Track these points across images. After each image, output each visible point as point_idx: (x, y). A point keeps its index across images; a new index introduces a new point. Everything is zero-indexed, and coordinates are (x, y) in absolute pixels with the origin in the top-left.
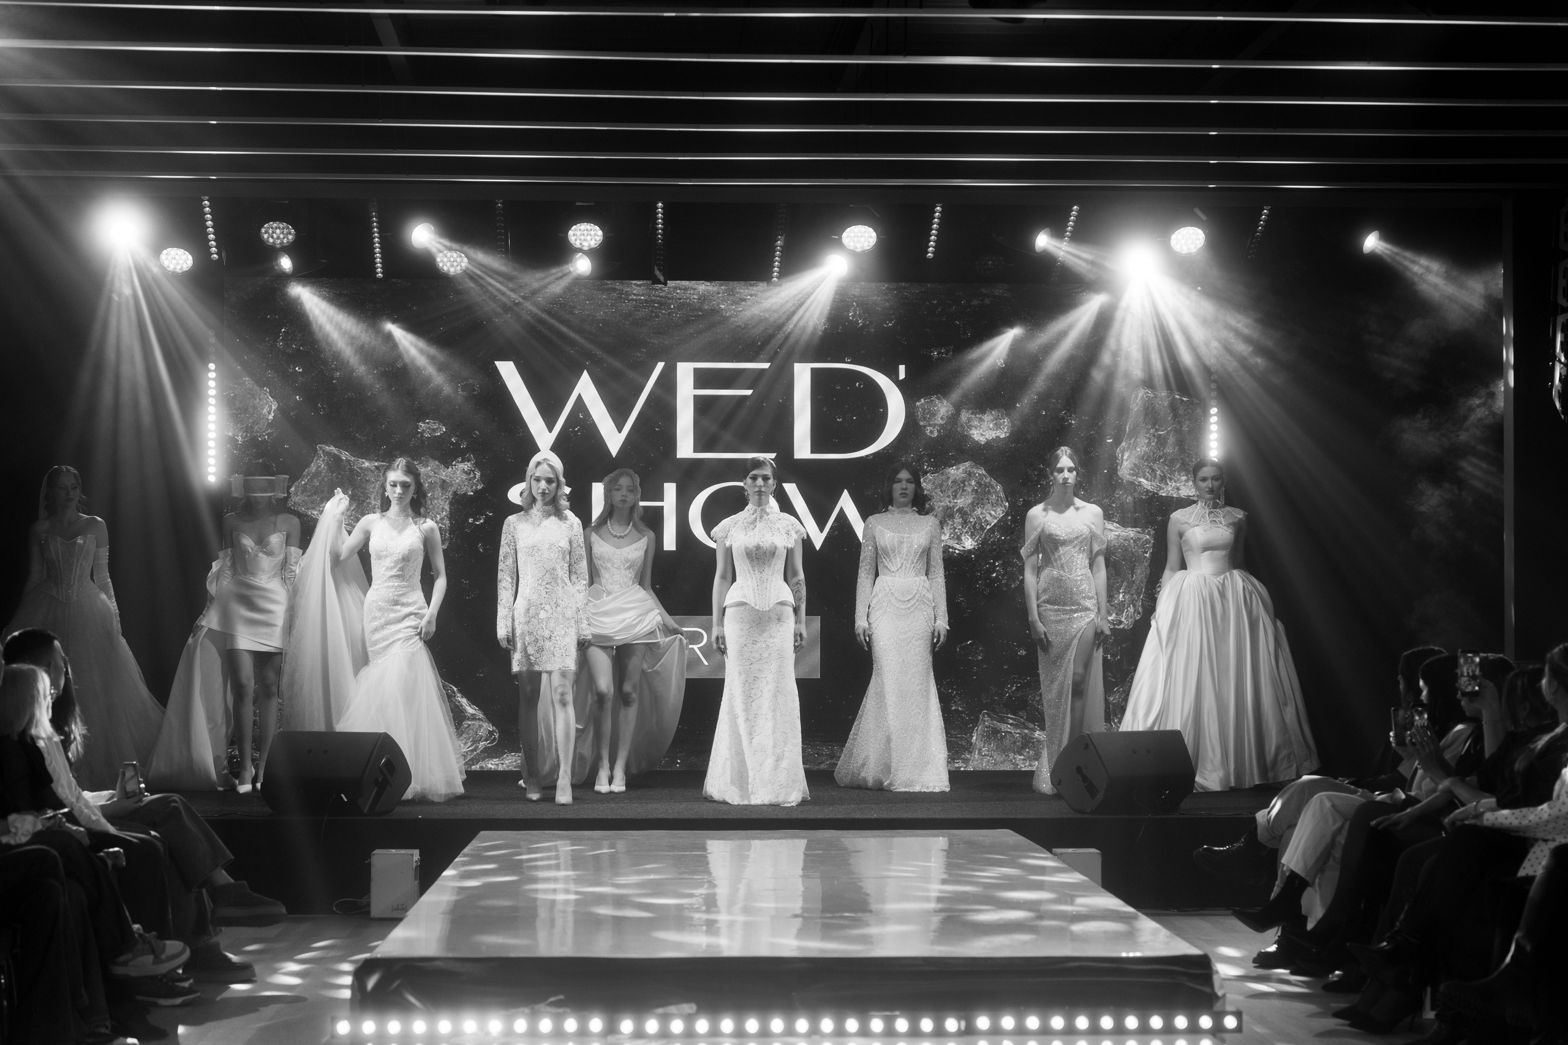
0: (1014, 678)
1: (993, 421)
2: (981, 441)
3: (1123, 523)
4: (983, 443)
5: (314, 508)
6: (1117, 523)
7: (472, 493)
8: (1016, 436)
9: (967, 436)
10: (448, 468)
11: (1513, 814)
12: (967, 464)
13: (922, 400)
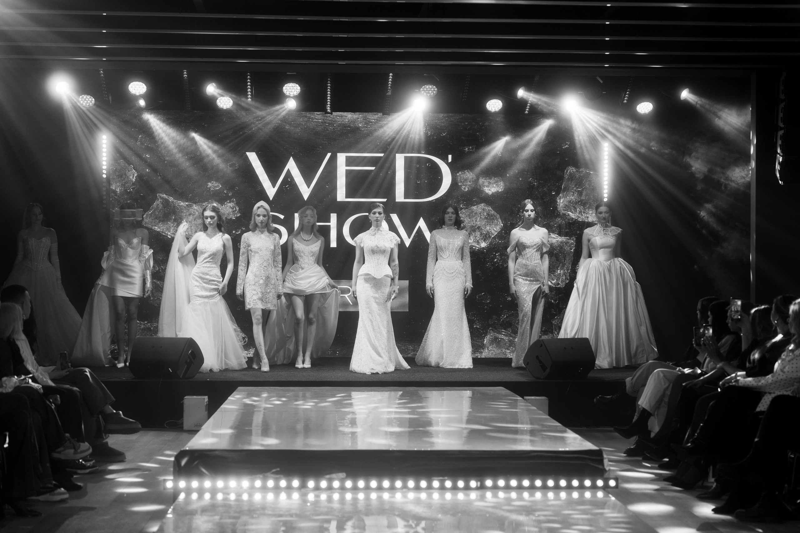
0: (505, 312)
1: (495, 183)
2: (489, 193)
3: (560, 234)
4: (490, 194)
5: (155, 226)
6: (557, 234)
7: (235, 218)
8: (507, 191)
9: (482, 190)
10: (222, 206)
11: (754, 380)
12: (483, 205)
13: (460, 173)
